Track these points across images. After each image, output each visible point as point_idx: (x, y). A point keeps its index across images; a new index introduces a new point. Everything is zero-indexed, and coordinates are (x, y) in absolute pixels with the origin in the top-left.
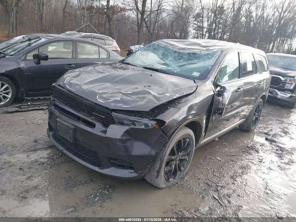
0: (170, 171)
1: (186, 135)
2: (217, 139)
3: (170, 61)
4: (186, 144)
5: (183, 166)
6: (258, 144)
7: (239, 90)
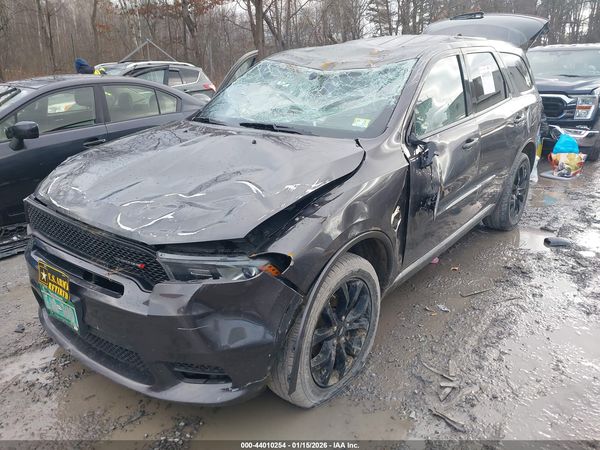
0: (327, 364)
1: (352, 273)
2: (436, 260)
3: (304, 98)
4: (357, 293)
5: (360, 344)
6: (529, 257)
7: (469, 144)
